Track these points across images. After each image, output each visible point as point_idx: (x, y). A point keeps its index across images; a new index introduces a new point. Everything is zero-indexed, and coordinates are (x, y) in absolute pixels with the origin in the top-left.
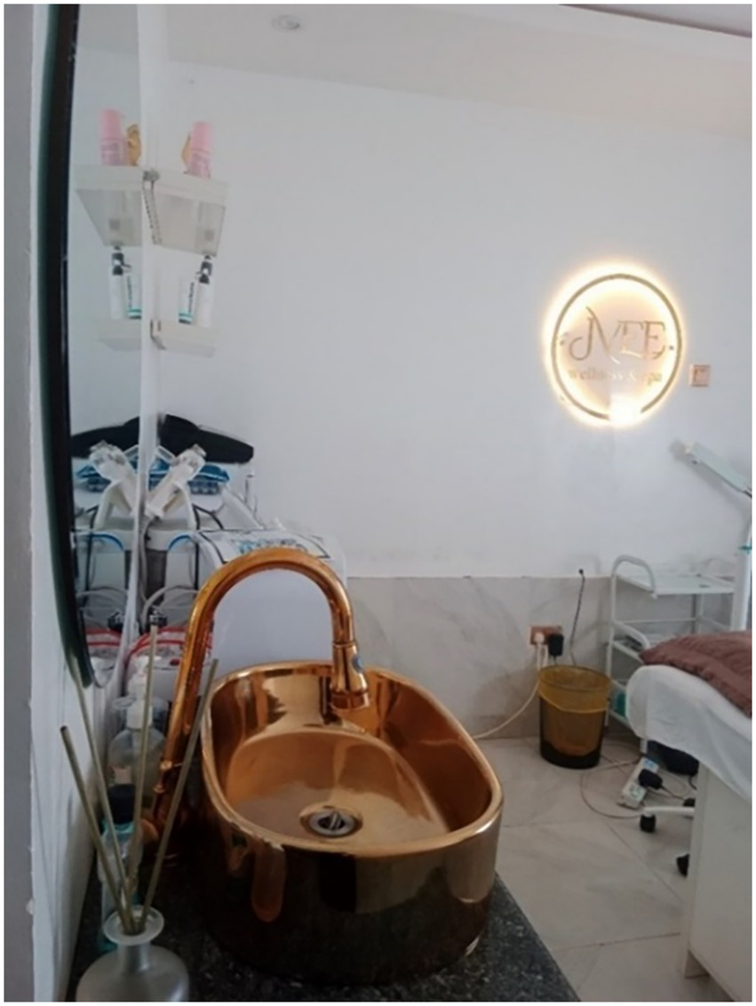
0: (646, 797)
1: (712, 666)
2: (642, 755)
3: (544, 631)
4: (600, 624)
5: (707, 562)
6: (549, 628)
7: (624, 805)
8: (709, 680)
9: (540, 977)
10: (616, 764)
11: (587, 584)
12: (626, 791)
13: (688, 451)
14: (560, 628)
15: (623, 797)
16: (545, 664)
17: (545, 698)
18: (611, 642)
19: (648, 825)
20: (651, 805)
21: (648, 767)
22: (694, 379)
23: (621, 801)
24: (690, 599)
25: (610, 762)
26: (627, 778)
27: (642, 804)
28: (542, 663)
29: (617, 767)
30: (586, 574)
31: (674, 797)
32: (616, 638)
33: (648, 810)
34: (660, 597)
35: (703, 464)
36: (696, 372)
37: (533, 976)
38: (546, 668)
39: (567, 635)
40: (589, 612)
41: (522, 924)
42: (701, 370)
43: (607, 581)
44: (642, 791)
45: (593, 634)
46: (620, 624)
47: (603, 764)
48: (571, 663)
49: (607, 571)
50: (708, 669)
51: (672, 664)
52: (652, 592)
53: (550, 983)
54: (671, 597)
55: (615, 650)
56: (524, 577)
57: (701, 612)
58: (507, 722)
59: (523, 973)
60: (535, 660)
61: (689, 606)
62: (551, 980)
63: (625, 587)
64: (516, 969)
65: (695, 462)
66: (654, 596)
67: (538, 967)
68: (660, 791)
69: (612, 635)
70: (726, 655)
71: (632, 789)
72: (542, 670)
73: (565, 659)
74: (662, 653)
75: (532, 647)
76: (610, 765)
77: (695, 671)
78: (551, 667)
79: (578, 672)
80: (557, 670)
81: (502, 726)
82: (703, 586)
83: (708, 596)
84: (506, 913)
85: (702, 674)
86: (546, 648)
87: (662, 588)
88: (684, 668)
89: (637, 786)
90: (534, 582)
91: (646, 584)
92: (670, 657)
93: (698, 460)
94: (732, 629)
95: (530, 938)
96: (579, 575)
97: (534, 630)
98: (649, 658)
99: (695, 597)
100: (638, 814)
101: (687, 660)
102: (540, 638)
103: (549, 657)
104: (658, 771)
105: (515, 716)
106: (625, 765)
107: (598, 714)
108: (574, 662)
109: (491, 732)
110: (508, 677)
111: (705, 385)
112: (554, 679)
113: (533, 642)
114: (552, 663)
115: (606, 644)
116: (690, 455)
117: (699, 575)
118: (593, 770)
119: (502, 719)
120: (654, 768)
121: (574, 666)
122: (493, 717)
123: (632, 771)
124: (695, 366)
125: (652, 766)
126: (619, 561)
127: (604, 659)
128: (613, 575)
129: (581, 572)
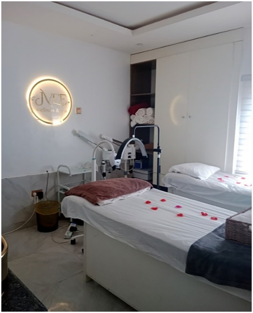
0: (72, 234)
1: (85, 193)
2: (71, 223)
3: (36, 192)
4: (55, 186)
5: (86, 164)
6: (38, 190)
7: (66, 239)
8: (84, 197)
9: (25, 297)
10: (63, 227)
11: (49, 175)
12: (66, 234)
13: (77, 133)
14: (42, 190)
15: (65, 236)
16: (37, 202)
17: (38, 212)
18: (59, 191)
19: (73, 242)
20: (74, 236)
21: (73, 226)
22: (77, 112)
23: (65, 238)
24: (82, 175)
25: (61, 227)
26: (66, 230)
27: (71, 236)
28: (36, 201)
29: (63, 228)
30: (49, 172)
31: (81, 232)
32: (60, 190)
33: (73, 238)
34: (72, 175)
35: (82, 136)
36: (77, 109)
37: (22, 298)
38: (38, 203)
39: (44, 192)
40: (51, 183)
41: (19, 283)
42: (78, 109)
43: (56, 173)
44: (71, 233)
45: (53, 190)
46: (61, 185)
47: (59, 228)
48: (46, 200)
49: (56, 170)
50: (84, 194)
51: (74, 195)
52: (70, 174)
53: (28, 298)
54: (76, 175)
55: (60, 194)
56: (28, 176)
57: (85, 178)
58: (25, 223)
59: (19, 298)
60: (34, 201)
61: (82, 177)
62: (29, 297)
63: (62, 174)
64: (17, 297)
65: (79, 136)
66: (71, 176)
67: (24, 294)
68: (77, 231)
69: (59, 189)
70: (89, 189)
71: (68, 233)
72: (36, 204)
73: (44, 199)
74: (71, 192)
75: (32, 197)
76: (61, 228)
77: (80, 195)
78: (40, 202)
79: (49, 202)
80: (42, 203)
81: (24, 224)
82: (85, 171)
83: (87, 173)
84: (14, 282)
85: (82, 196)
86: (37, 197)
87: (73, 173)
88: (77, 195)
89: (69, 232)
90: (31, 177)
91: (68, 172)
92: (73, 193)
93: (80, 135)
94: (92, 181)
95: (22, 287)
96: (47, 173)
97: (33, 192)
98: (67, 194)
99: (83, 174)
100: (70, 240)
101: (78, 193)
102: (35, 194)
103: (39, 200)
104: (76, 226)
105: (28, 220)
106: (66, 226)
107: (56, 213)
108: (47, 199)
109: (20, 227)
110: (25, 208)
111: (80, 113)
112: (41, 206)
113: (33, 196)
114: (40, 201)
115: (57, 192)
116: (78, 134)
117: (84, 168)
118: (56, 231)
119: (24, 222)
120: (75, 225)
121: (48, 201)
122: (20, 222)
123: (68, 228)
124: (77, 108)
125: (74, 225)
126: (59, 167)
127: (57, 197)
128: (58, 171)
129: (47, 171)
